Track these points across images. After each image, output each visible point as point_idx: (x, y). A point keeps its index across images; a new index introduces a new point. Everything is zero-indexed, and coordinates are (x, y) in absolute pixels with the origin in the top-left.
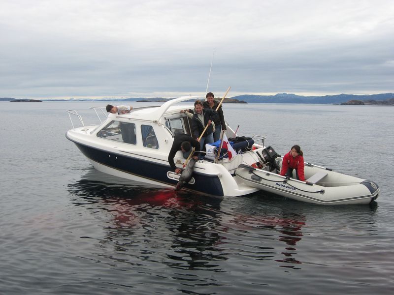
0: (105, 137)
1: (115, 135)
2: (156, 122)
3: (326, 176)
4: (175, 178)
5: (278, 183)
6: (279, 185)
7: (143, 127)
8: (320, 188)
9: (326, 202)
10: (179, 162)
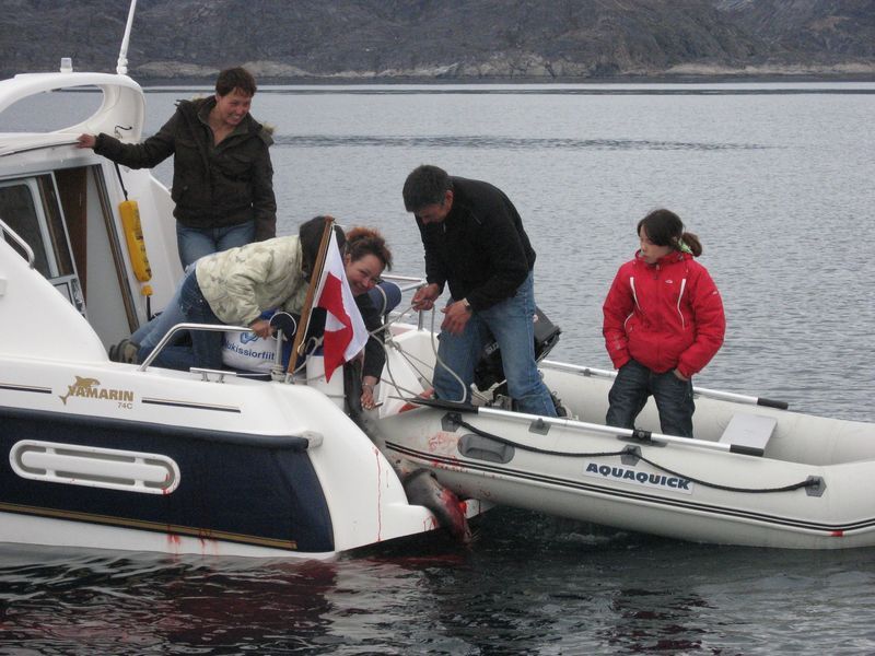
4: (59, 473)
5: (599, 463)
6: (605, 471)
9: (838, 531)
10: (84, 386)
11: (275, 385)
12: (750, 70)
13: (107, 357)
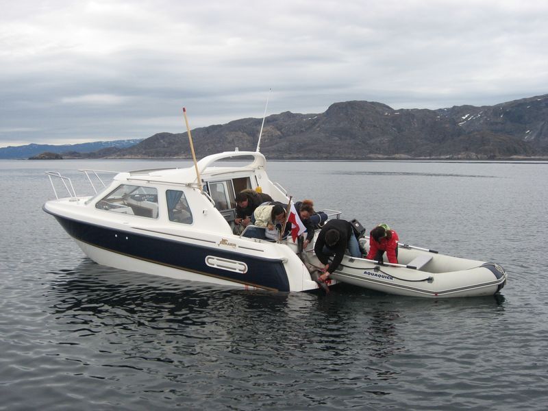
0: (106, 209)
1: (120, 207)
2: (189, 185)
3: (431, 260)
4: (218, 266)
5: (367, 271)
6: (369, 274)
7: (168, 192)
8: (427, 275)
9: (436, 294)
10: (224, 242)
11: (276, 244)
12: (532, 157)
13: (232, 232)
